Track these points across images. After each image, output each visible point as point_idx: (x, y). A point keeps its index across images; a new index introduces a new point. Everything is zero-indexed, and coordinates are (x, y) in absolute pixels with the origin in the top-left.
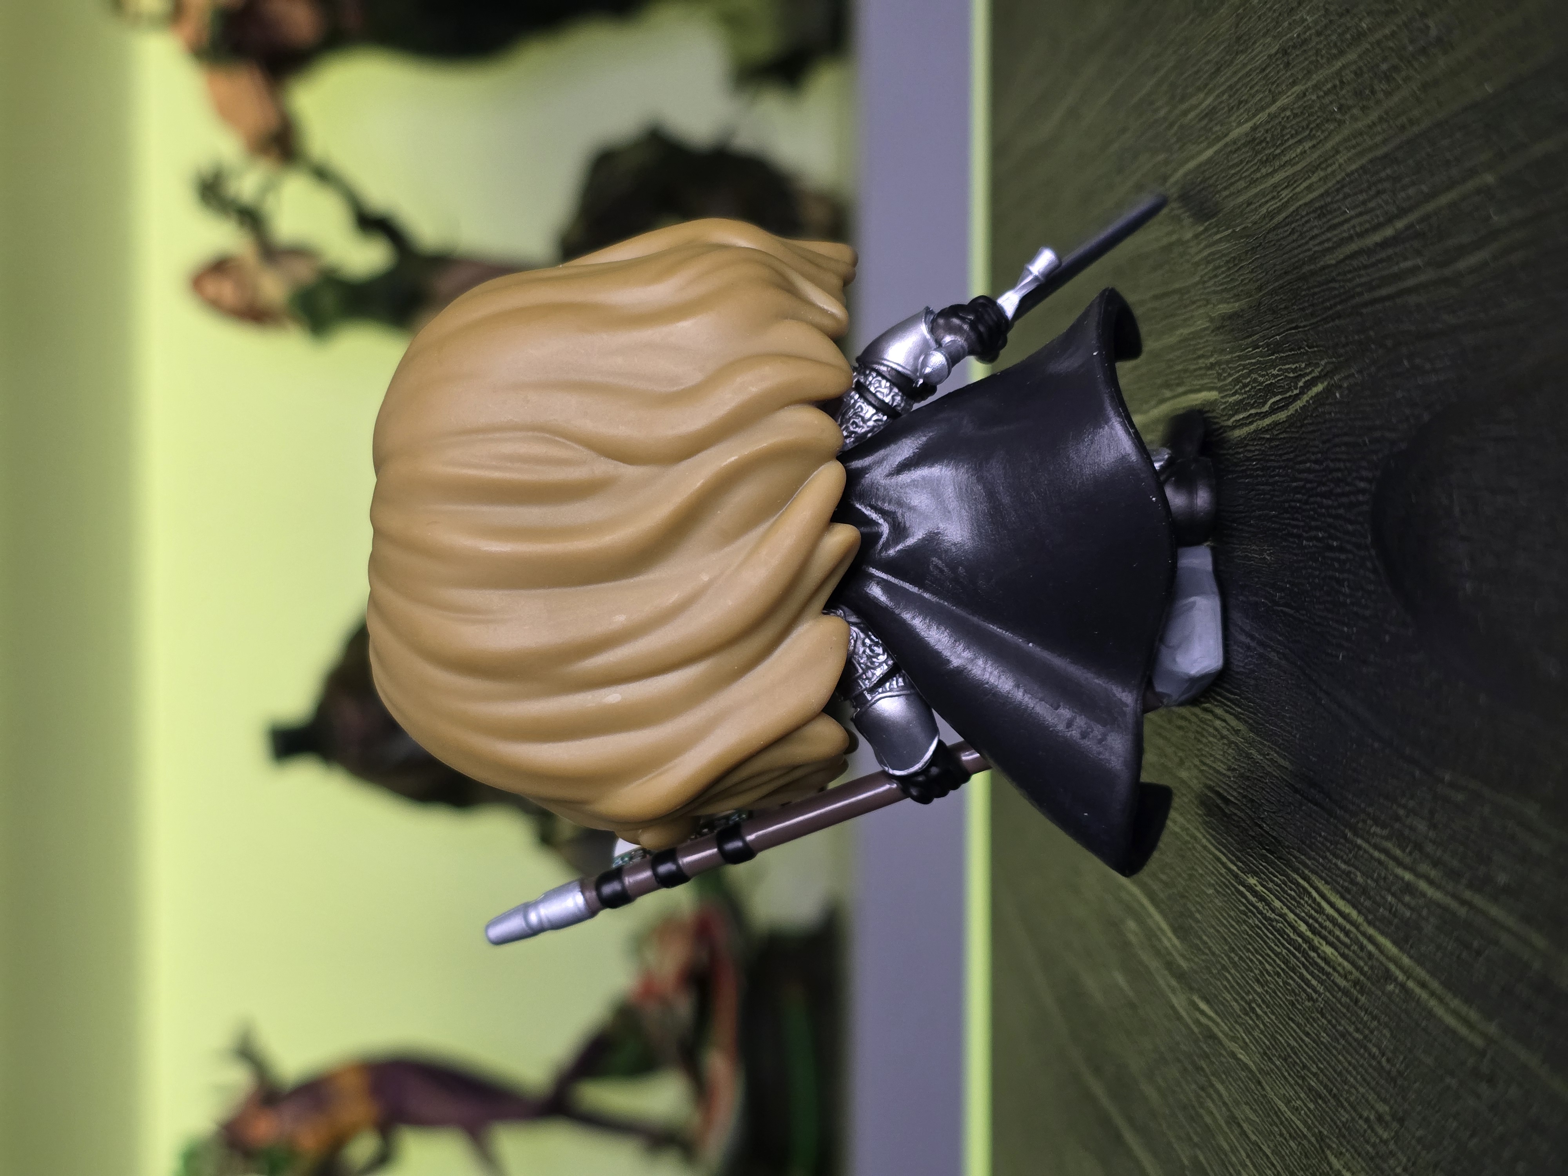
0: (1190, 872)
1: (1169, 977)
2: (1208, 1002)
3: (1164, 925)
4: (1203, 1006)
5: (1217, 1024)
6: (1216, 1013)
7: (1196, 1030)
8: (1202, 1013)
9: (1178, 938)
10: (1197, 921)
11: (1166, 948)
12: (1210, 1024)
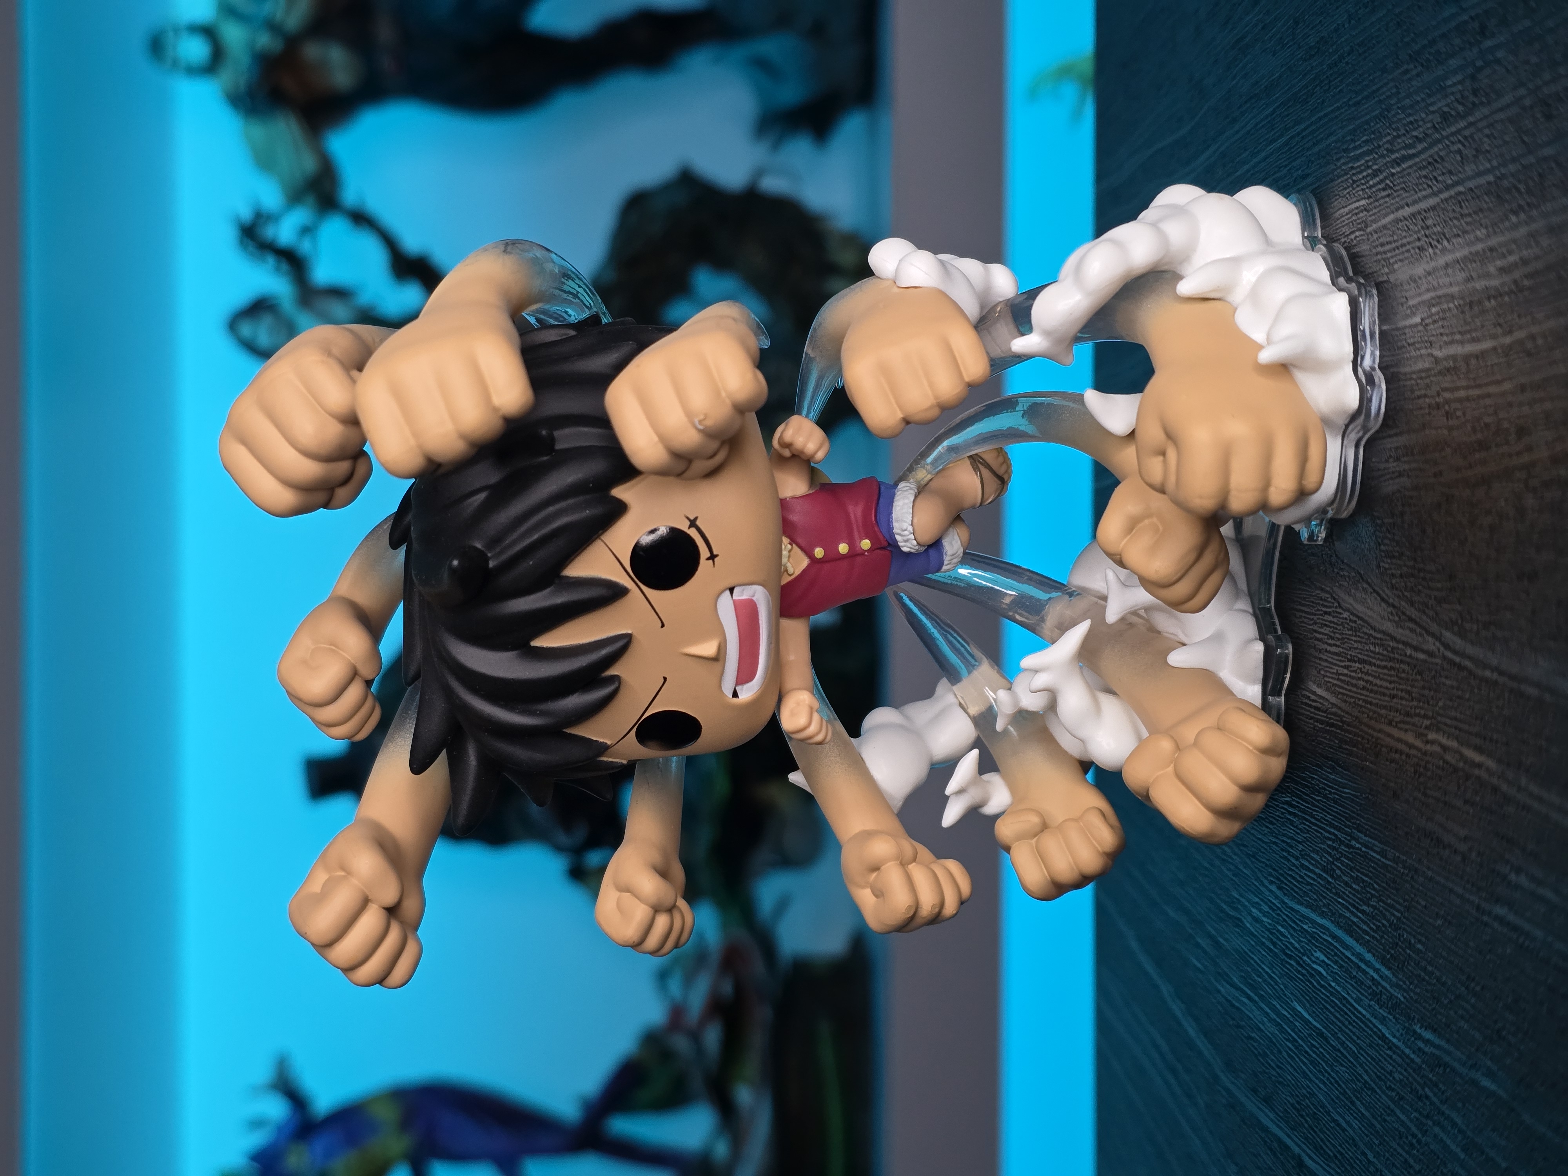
0: (1406, 903)
1: (1377, 1007)
2: (1434, 1031)
3: (1369, 957)
4: (1428, 1035)
5: (1449, 1053)
6: (1448, 1041)
7: (1418, 1060)
8: (1427, 1042)
9: (1389, 969)
10: (1418, 952)
11: (1373, 979)
12: (1437, 1052)
